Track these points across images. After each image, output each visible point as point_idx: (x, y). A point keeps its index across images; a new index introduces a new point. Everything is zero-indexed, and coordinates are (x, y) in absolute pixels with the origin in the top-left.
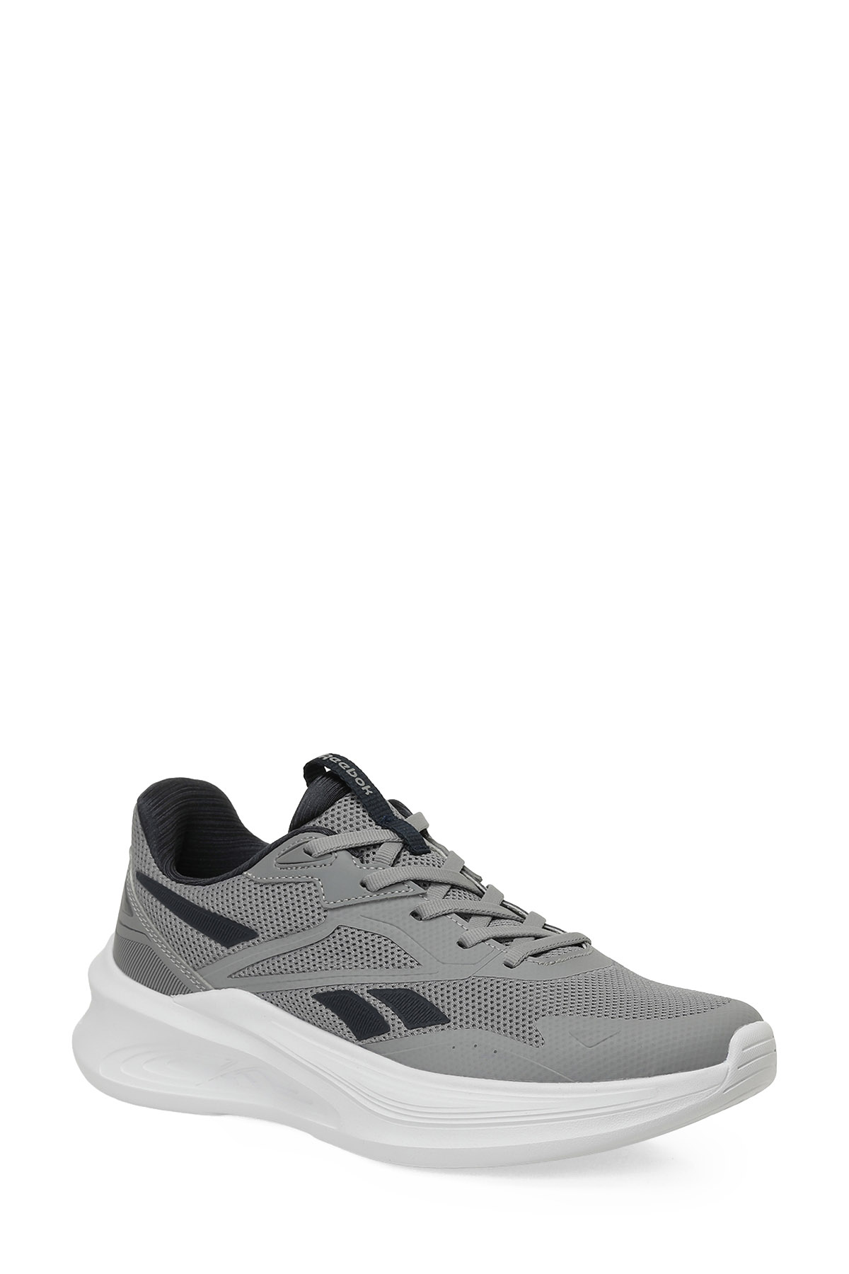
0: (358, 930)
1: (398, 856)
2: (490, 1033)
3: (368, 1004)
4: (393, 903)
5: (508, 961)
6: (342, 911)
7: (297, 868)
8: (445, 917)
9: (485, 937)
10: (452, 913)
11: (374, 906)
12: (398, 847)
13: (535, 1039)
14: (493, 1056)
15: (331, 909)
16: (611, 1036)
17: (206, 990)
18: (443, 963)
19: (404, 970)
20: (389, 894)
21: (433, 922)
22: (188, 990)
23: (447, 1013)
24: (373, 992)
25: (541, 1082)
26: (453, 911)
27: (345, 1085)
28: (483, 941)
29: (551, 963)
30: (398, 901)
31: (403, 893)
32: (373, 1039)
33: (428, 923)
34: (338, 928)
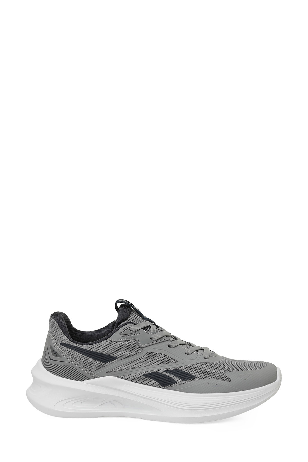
0: (154, 353)
3: (165, 375)
4: (161, 343)
6: (147, 348)
7: (128, 336)
8: (178, 346)
11: (156, 345)
12: (155, 326)
13: (228, 379)
14: (216, 386)
15: (143, 347)
17: (97, 378)
18: (185, 360)
19: (172, 364)
20: (160, 341)
22: (89, 378)
23: (194, 375)
24: (166, 371)
25: (233, 392)
26: (180, 344)
27: (162, 401)
28: (193, 352)
30: (163, 343)
31: (164, 340)
32: (170, 386)
33: (173, 348)
34: (147, 353)
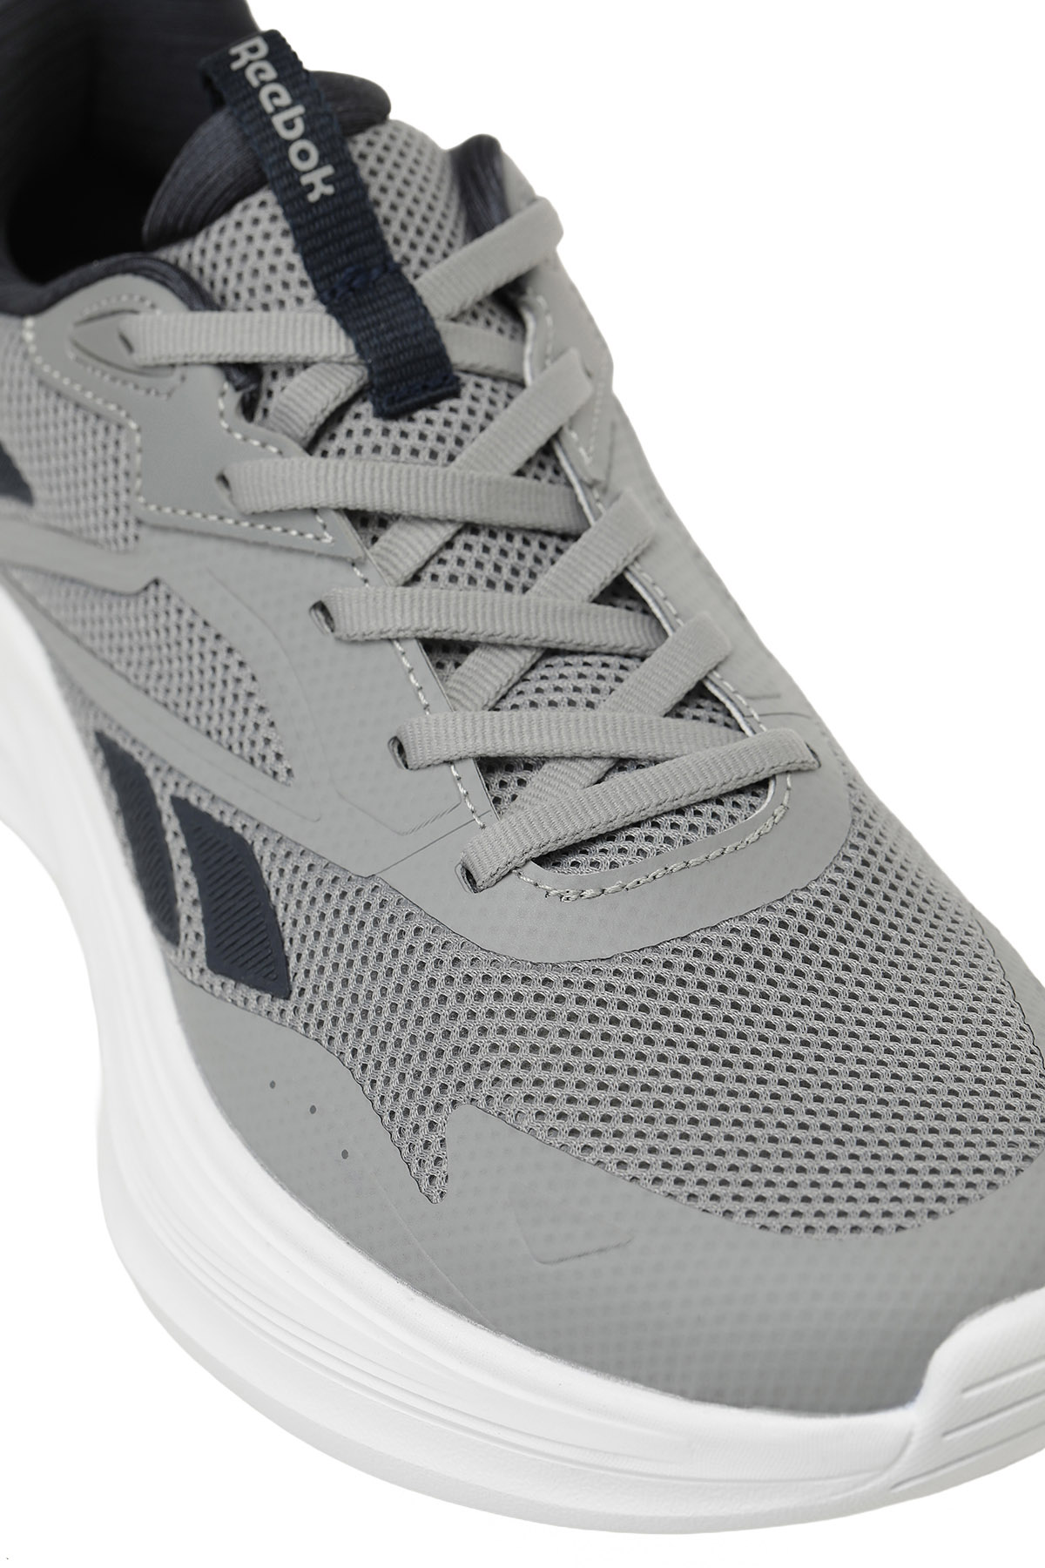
1: (337, 415)
2: (319, 1051)
3: (159, 814)
4: (282, 559)
5: (474, 859)
8: (388, 646)
9: (452, 753)
10: (406, 638)
12: (351, 377)
14: (337, 1162)
16: (601, 1250)
20: (277, 532)
21: (358, 651)
24: (180, 804)
28: (450, 762)
29: (588, 893)
30: (295, 560)
31: (308, 540)
33: (344, 650)
